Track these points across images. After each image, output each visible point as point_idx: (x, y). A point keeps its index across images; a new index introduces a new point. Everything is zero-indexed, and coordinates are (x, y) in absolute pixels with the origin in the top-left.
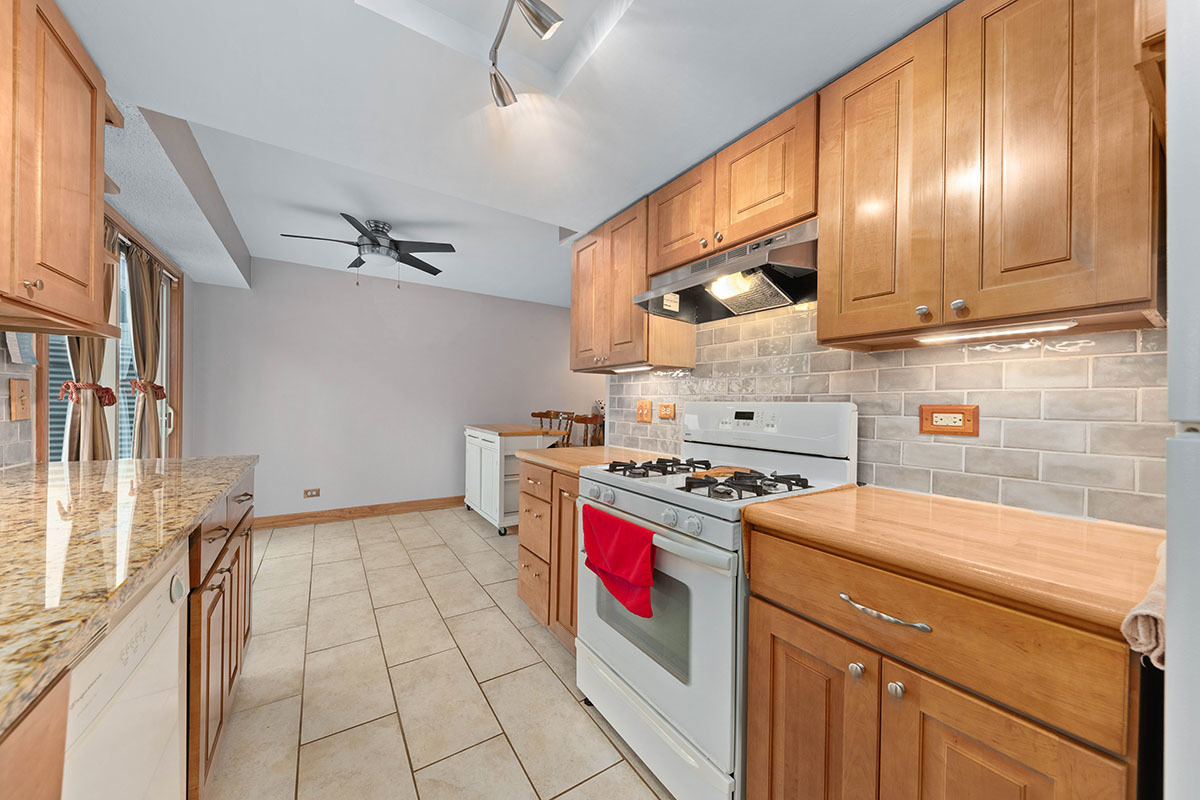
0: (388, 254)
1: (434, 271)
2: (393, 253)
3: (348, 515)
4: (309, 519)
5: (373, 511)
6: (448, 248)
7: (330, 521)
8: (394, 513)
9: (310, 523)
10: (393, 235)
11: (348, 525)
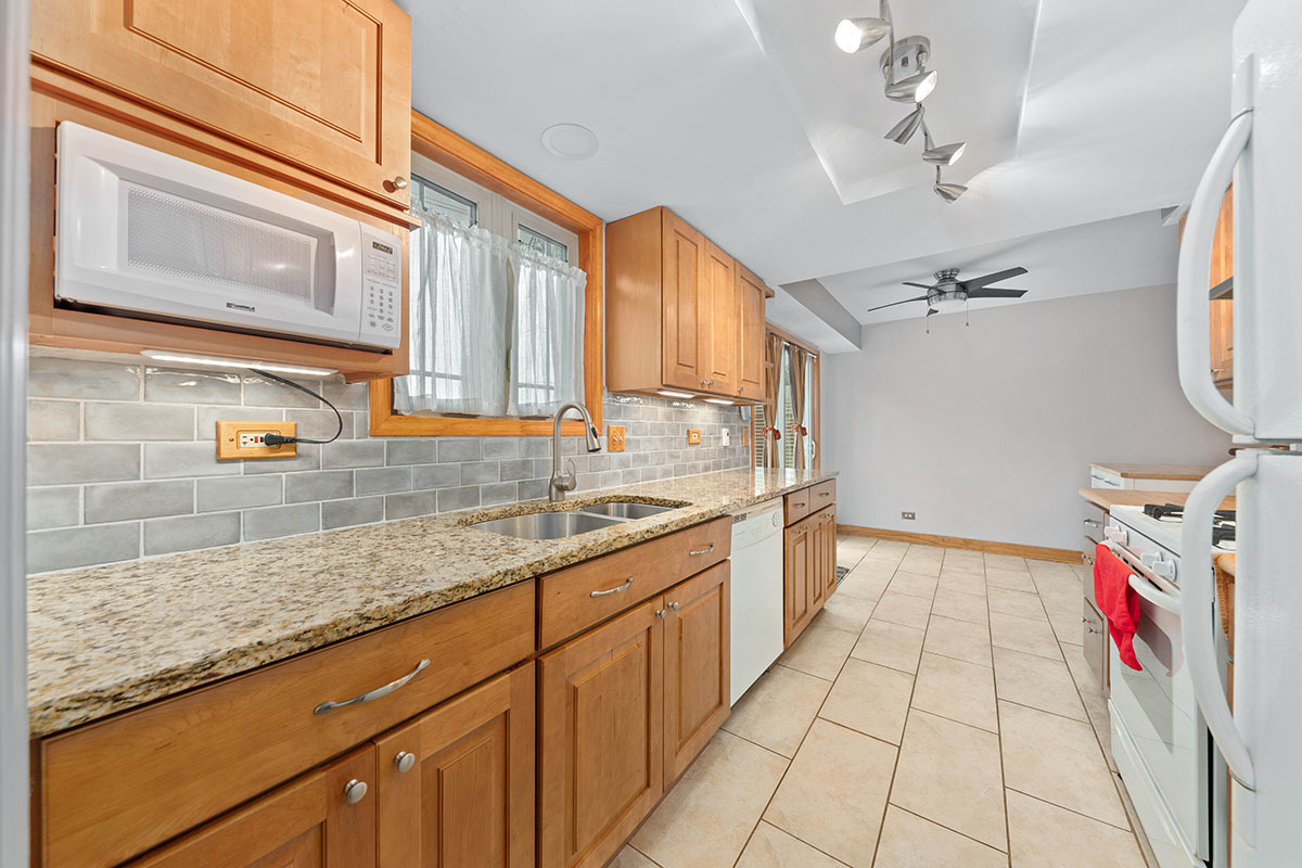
0: (955, 297)
1: (1019, 294)
2: (963, 295)
3: (941, 543)
4: (906, 538)
5: (966, 544)
6: (1020, 271)
7: (924, 544)
8: (991, 552)
9: (906, 541)
10: (961, 278)
11: (940, 551)
